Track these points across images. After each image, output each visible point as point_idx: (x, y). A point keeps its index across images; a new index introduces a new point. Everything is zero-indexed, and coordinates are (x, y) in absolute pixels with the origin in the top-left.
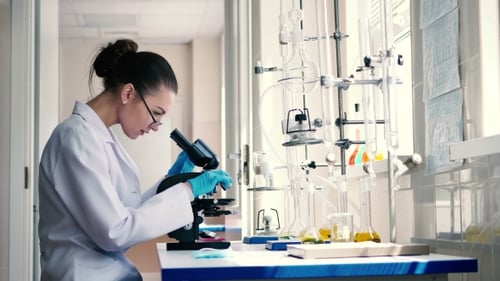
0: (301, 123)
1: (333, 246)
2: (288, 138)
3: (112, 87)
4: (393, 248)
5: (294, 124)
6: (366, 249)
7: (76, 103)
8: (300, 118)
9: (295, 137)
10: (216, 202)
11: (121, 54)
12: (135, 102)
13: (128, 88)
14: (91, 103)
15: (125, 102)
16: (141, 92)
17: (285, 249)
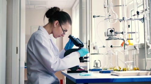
0: (111, 33)
1: (127, 72)
2: (107, 38)
3: (51, 21)
4: (148, 73)
5: (109, 33)
6: (139, 73)
7: (39, 26)
8: (111, 31)
9: (110, 37)
10: (83, 58)
11: (55, 11)
12: (58, 27)
13: (57, 22)
14: (45, 27)
15: (55, 26)
16: (60, 23)
17: (110, 73)
